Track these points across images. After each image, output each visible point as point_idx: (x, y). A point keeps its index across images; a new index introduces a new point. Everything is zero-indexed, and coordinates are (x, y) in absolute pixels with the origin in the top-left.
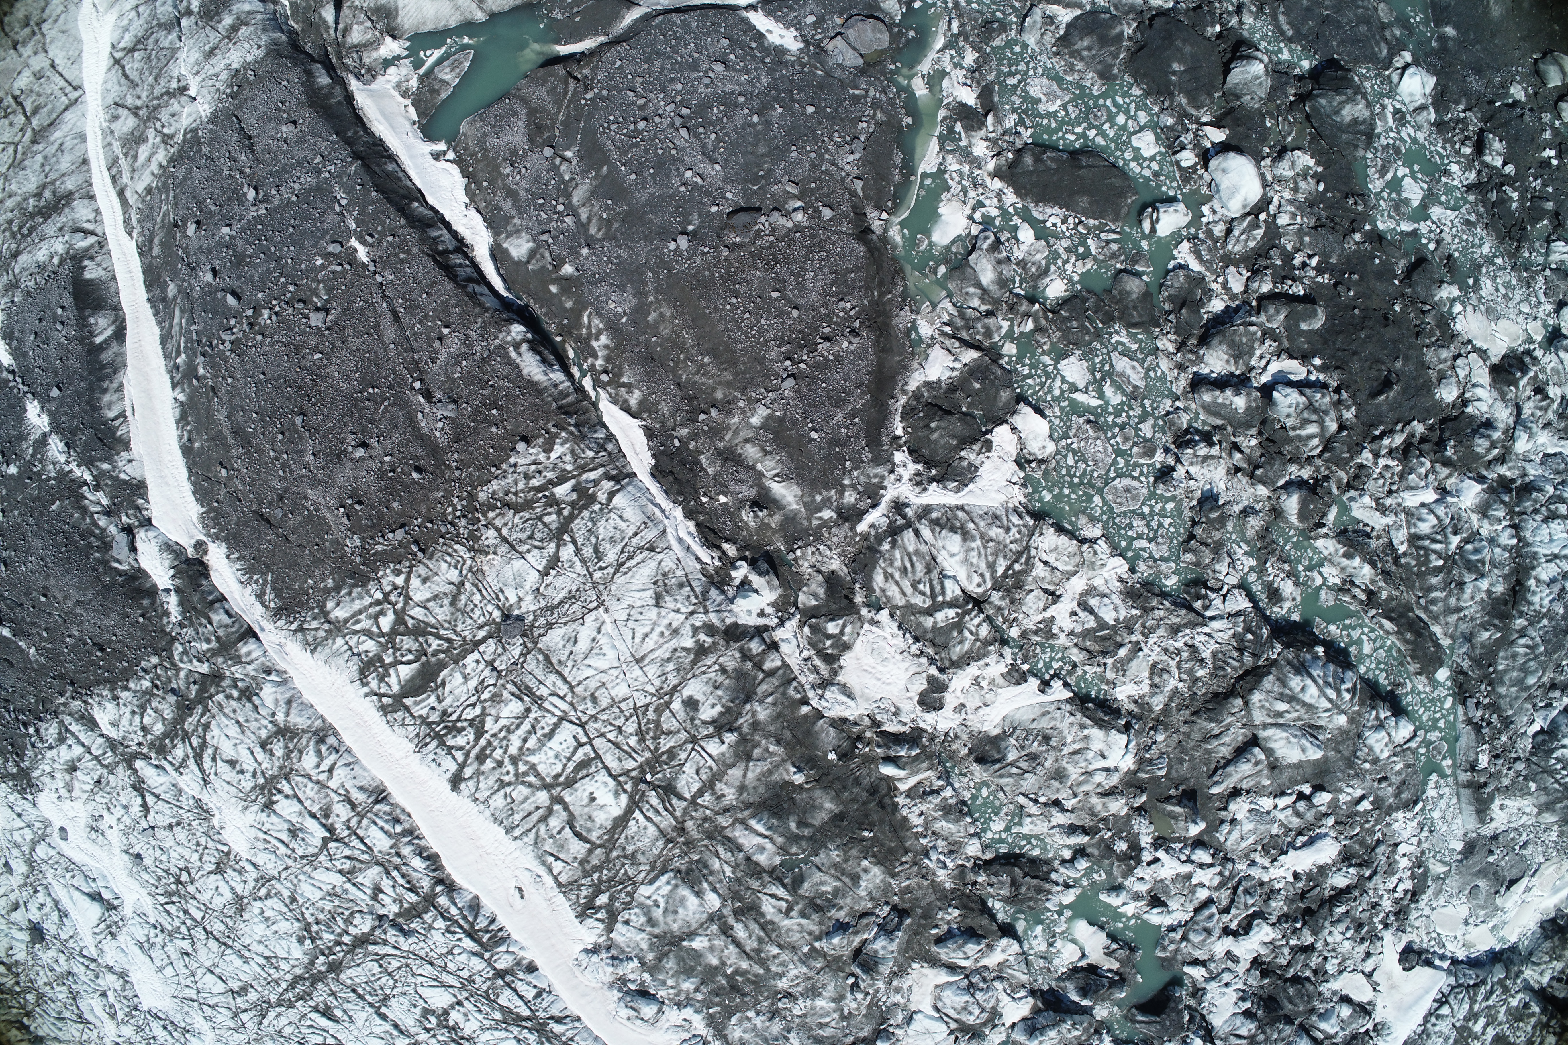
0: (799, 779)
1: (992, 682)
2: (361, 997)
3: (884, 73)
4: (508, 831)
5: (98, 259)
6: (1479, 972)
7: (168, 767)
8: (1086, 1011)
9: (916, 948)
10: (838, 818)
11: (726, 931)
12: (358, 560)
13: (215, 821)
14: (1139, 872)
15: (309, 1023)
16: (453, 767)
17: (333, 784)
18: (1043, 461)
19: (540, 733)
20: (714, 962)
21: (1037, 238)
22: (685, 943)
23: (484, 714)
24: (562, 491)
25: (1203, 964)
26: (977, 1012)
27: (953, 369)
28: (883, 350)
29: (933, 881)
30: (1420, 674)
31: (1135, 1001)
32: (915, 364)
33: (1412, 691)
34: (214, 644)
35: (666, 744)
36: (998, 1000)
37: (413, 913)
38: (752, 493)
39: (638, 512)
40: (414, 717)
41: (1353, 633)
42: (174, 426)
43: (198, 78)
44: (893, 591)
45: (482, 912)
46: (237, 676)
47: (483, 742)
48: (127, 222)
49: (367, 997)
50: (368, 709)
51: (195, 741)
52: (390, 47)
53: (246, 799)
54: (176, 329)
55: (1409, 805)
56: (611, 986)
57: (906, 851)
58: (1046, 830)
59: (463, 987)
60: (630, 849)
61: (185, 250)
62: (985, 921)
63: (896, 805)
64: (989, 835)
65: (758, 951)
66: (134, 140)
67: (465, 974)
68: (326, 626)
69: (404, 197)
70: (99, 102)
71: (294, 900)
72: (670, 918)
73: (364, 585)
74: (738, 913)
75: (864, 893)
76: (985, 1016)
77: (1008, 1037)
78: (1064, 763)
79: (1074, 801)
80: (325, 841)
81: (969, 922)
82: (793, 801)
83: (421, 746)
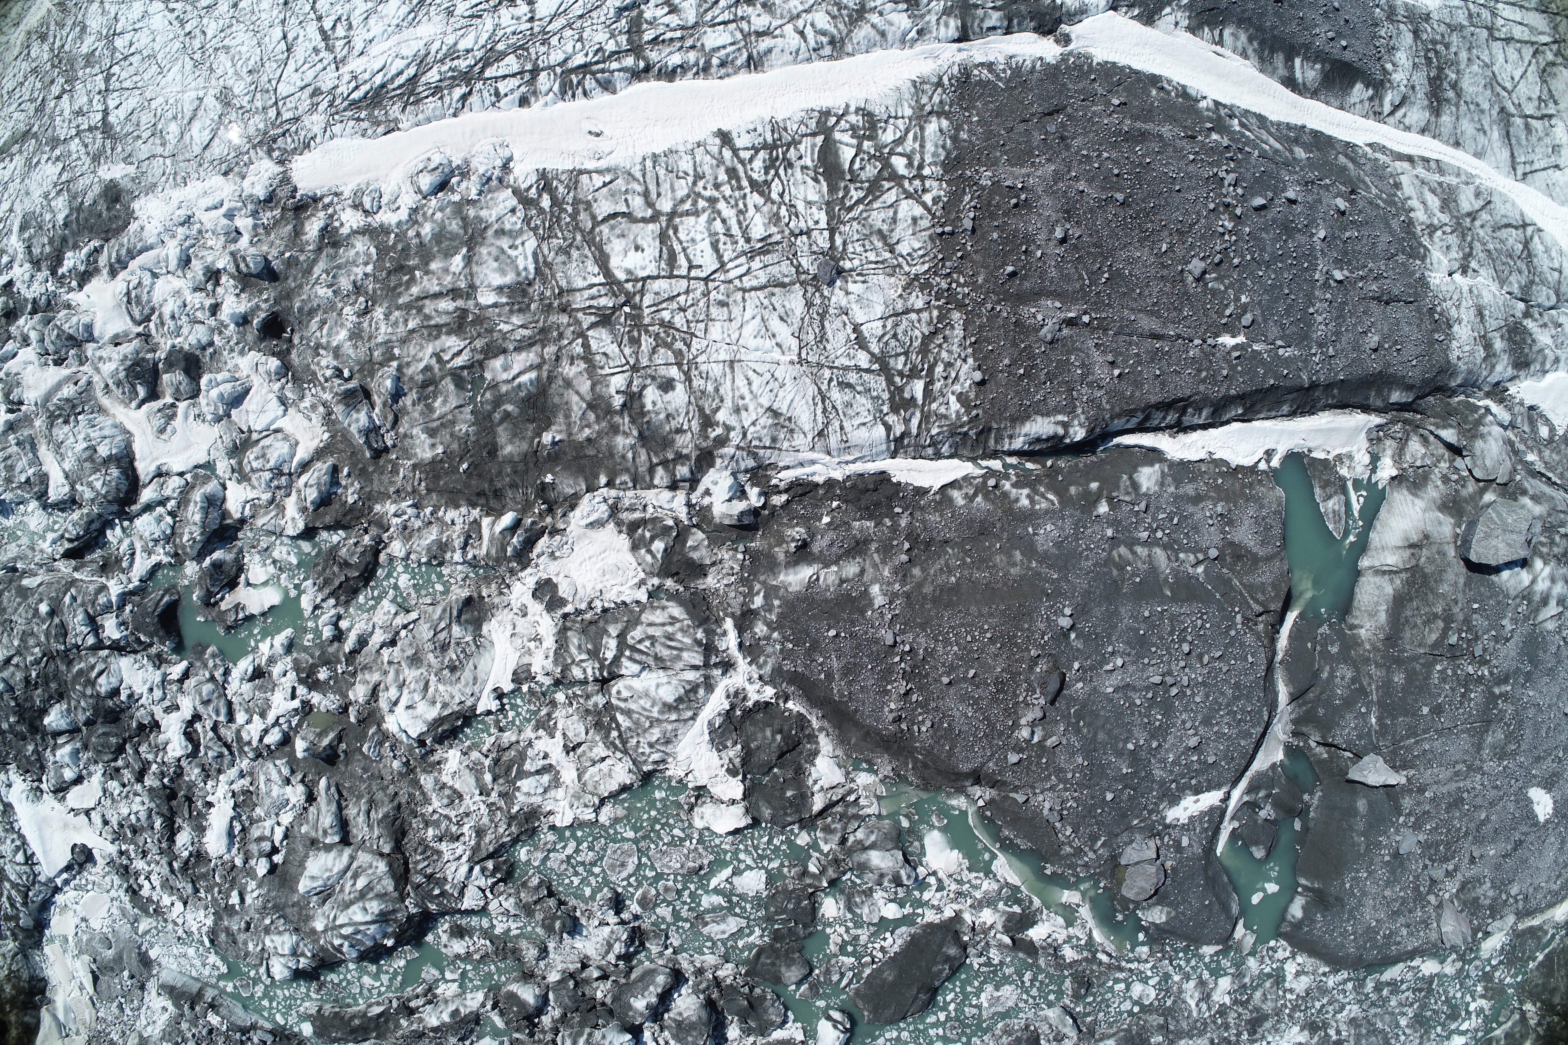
0: (547, 438)
1: (529, 652)
3: (1101, 874)
4: (655, 156)
5: (1367, 104)
6: (36, 905)
8: (200, 557)
9: (341, 447)
10: (493, 451)
11: (454, 293)
12: (968, 173)
14: (292, 676)
16: (739, 143)
17: (789, 28)
18: (691, 809)
19: (723, 238)
20: (433, 266)
21: (882, 918)
22: (465, 250)
23: (768, 199)
24: (918, 388)
25: (181, 681)
26: (255, 465)
27: (815, 782)
28: (867, 733)
29: (390, 497)
30: (319, 1011)
31: (184, 603)
32: (839, 752)
33: (308, 995)
35: (647, 342)
36: (254, 487)
37: (635, 28)
38: (816, 548)
39: (860, 442)
40: (803, 136)
41: (387, 977)
42: (1182, 82)
43: (1465, 289)
44: (658, 617)
45: (598, 90)
47: (745, 183)
48: (1383, 149)
50: (834, 101)
52: (1387, 470)
54: (1265, 136)
55: (213, 935)
56: (467, 162)
57: (429, 491)
58: (375, 619)
59: (543, 32)
60: (575, 254)
61: (1327, 187)
62: (328, 519)
63: (474, 506)
64: (400, 569)
65: (420, 310)
66: (1448, 200)
68: (928, 108)
69: (1253, 405)
70: (1500, 189)
72: (494, 251)
73: (944, 165)
75: (415, 431)
76: (247, 469)
77: (217, 476)
78: (423, 670)
79: (386, 660)
81: (336, 506)
82: (531, 421)
83: (775, 126)
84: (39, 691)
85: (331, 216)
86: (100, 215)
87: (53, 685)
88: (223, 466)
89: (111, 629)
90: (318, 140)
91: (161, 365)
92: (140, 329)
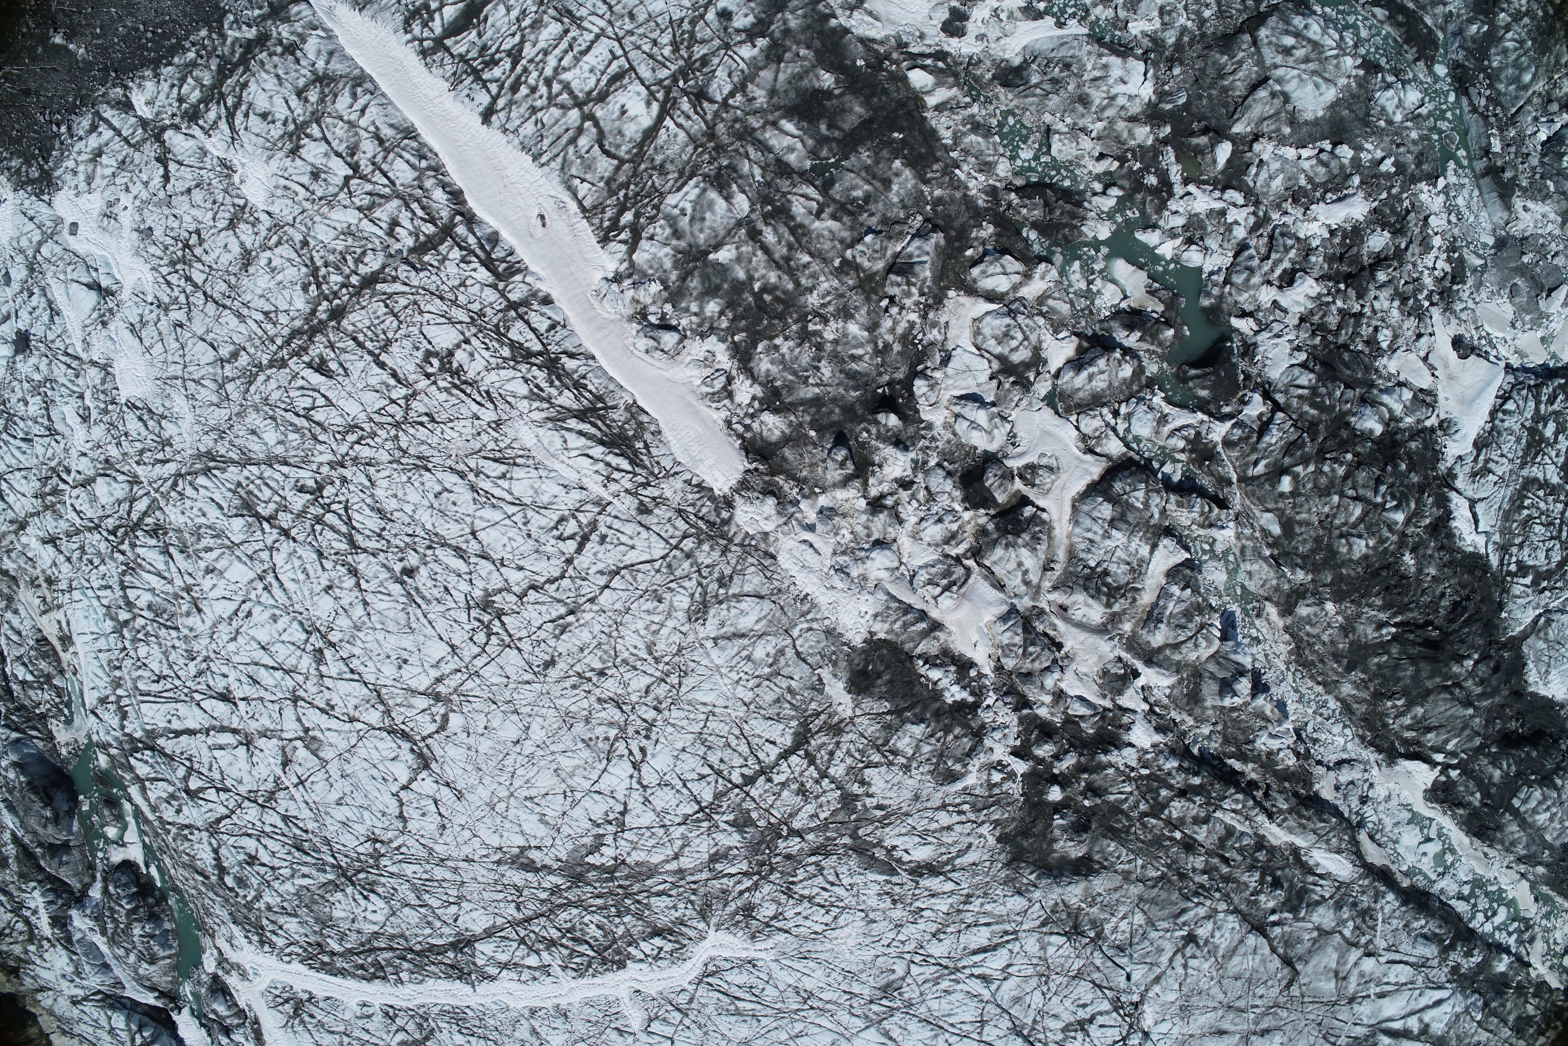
0: (829, 84)
1: (1011, 16)
2: (361, 345)
4: (535, 158)
6: (1538, 377)
7: (197, 132)
9: (951, 276)
10: (868, 123)
11: (754, 235)
13: (236, 179)
14: (1173, 205)
15: (300, 383)
16: (485, 99)
17: (363, 122)
19: (576, 49)
20: (741, 275)
22: (712, 256)
23: (522, 42)
25: (1250, 314)
26: (1020, 336)
29: (965, 195)
34: (266, 10)
35: (699, 51)
36: (1040, 340)
37: (428, 248)
40: (452, 57)
45: (501, 245)
46: (285, 34)
47: (519, 68)
49: (369, 345)
50: (408, 56)
51: (230, 101)
53: (271, 148)
55: (1432, 179)
56: (631, 320)
57: (937, 160)
58: (1075, 152)
59: (473, 323)
60: (659, 159)
62: (1021, 245)
63: (924, 117)
64: (1019, 163)
65: (788, 259)
67: (476, 307)
71: (305, 243)
72: (697, 226)
74: (766, 217)
75: (896, 200)
76: (1028, 346)
77: (1055, 386)
78: (1086, 89)
79: (1100, 125)
80: (347, 179)
81: (1005, 243)
82: (823, 106)
83: (456, 81)
84: (1359, 449)
85: (752, 416)
86: (890, 682)
87: (1344, 434)
88: (1043, 387)
89: (1256, 407)
90: (688, 476)
91: (992, 512)
92: (970, 563)
